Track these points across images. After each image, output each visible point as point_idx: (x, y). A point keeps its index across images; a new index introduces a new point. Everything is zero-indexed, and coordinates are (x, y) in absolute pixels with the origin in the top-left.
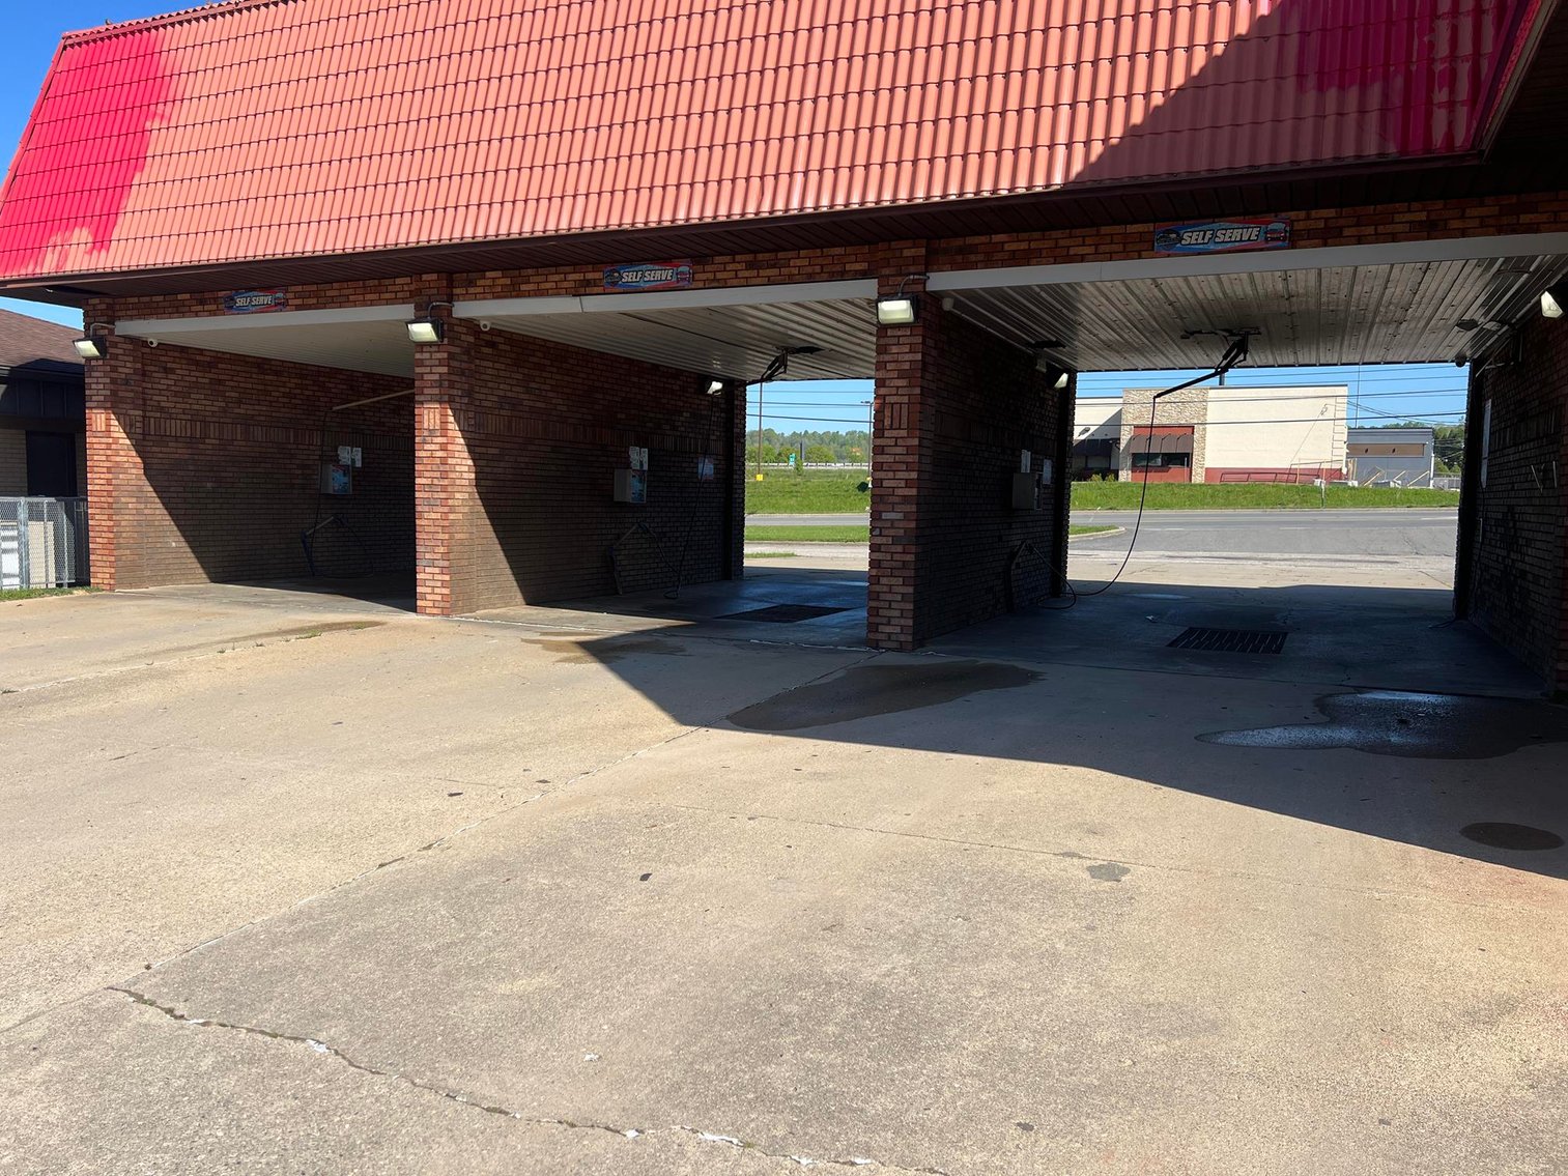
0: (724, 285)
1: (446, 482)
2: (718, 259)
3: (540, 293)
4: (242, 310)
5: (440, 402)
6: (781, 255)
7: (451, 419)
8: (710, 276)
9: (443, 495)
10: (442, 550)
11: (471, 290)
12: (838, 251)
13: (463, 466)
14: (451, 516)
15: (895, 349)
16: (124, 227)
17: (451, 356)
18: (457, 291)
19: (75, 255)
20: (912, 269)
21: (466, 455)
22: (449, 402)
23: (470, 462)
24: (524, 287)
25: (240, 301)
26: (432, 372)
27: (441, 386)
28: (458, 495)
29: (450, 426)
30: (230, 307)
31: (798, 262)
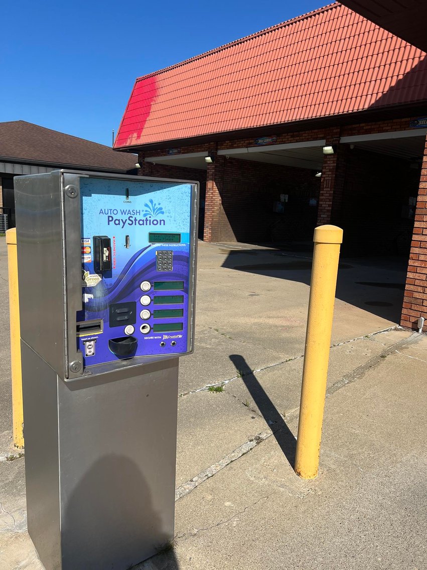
0: (284, 143)
1: (212, 204)
2: (283, 135)
3: (238, 147)
4: (171, 154)
5: (212, 180)
6: (301, 133)
7: (215, 185)
8: (281, 140)
9: (211, 207)
10: (210, 223)
11: (222, 147)
12: (316, 131)
13: (218, 199)
14: (213, 214)
15: (329, 162)
16: (144, 132)
17: (216, 167)
18: (219, 147)
19: (133, 141)
20: (336, 136)
21: (219, 196)
22: (214, 180)
23: (220, 198)
24: (235, 145)
25: (171, 152)
26: (211, 172)
27: (213, 175)
28: (215, 208)
29: (214, 187)
30: (168, 153)
31: (305, 135)
